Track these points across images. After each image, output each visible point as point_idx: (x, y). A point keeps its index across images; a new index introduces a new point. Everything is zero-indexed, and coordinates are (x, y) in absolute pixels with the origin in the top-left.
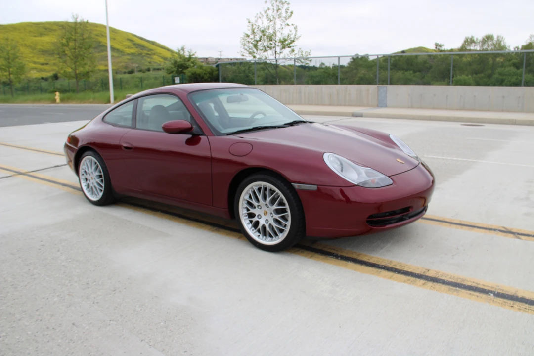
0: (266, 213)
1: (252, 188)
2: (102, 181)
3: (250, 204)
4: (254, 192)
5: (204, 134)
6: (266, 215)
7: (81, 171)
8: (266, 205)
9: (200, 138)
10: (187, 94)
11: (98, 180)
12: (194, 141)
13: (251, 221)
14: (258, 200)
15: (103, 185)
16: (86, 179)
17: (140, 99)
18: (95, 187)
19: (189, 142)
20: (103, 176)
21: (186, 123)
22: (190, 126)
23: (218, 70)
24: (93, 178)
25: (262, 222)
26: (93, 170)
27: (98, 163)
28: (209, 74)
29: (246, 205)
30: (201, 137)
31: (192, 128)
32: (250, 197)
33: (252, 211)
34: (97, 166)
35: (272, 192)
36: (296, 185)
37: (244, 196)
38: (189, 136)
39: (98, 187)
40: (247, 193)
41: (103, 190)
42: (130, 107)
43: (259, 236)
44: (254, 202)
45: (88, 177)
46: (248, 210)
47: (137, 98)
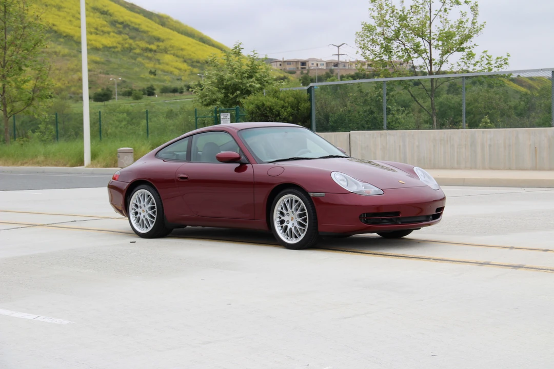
0: (292, 219)
1: (283, 200)
2: (154, 213)
3: (282, 213)
4: (285, 204)
5: (249, 163)
6: (292, 221)
7: (132, 206)
8: (293, 212)
9: (247, 167)
10: (236, 131)
11: (150, 212)
12: (242, 168)
13: (282, 227)
14: (287, 209)
15: (155, 217)
16: (136, 213)
17: (194, 136)
18: (146, 219)
19: (237, 170)
20: (156, 207)
21: (235, 154)
22: (238, 156)
23: (310, 100)
24: (145, 211)
25: (290, 226)
26: (145, 203)
27: (151, 195)
28: (292, 107)
29: (279, 215)
30: (247, 165)
31: (240, 158)
32: (282, 208)
33: (283, 218)
34: (151, 198)
35: (296, 201)
36: (311, 194)
37: (278, 207)
38: (238, 165)
39: (149, 218)
40: (279, 205)
41: (155, 221)
42: (185, 142)
43: (288, 238)
44: (284, 211)
45: (139, 210)
46: (280, 218)
47: (192, 135)
